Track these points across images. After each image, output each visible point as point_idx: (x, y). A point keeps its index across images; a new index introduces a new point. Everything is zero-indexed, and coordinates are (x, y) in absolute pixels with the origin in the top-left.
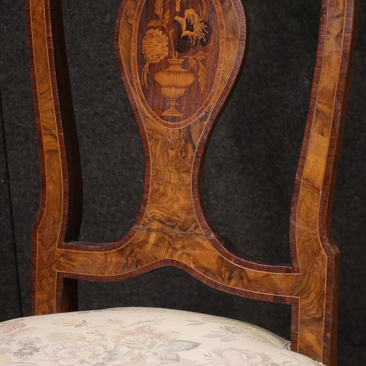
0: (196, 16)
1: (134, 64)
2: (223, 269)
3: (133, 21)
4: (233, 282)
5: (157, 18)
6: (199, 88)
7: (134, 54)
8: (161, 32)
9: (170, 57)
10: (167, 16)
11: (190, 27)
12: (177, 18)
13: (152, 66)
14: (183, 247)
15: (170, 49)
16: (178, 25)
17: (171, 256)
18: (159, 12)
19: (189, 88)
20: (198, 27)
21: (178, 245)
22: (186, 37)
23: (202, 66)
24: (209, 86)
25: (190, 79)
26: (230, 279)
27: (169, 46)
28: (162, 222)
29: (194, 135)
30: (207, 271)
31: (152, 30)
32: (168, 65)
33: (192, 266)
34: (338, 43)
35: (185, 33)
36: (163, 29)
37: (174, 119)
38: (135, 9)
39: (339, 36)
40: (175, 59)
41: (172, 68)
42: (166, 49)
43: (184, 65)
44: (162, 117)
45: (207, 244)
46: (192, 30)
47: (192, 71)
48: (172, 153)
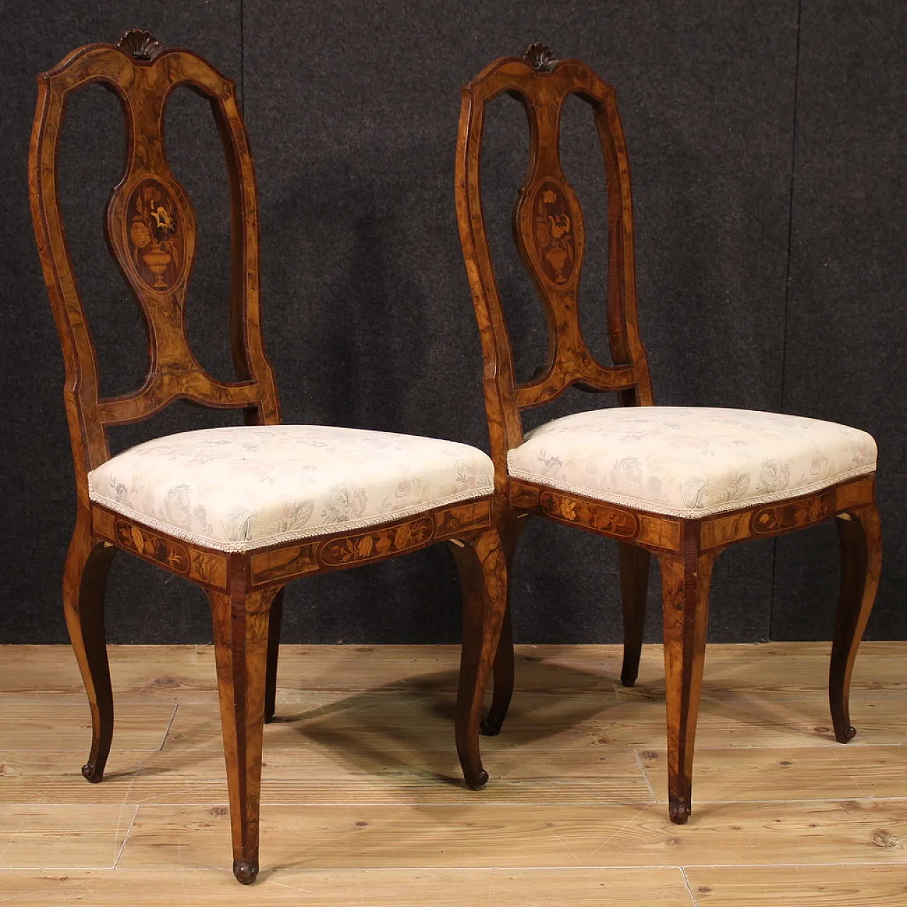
0: (165, 212)
1: (126, 248)
2: (215, 392)
3: (121, 217)
4: (223, 399)
5: (139, 214)
6: (175, 264)
7: (125, 242)
8: (143, 224)
9: (152, 243)
10: (146, 212)
11: (162, 221)
12: (153, 214)
13: (140, 250)
14: (187, 382)
15: (151, 236)
16: (154, 218)
17: (181, 390)
18: (140, 209)
19: (168, 265)
20: (168, 220)
21: (184, 381)
22: (161, 228)
23: (174, 248)
24: (182, 263)
25: (167, 259)
26: (220, 397)
27: (150, 234)
28: (170, 367)
29: (178, 300)
30: (205, 395)
31: (136, 223)
32: (151, 249)
33: (196, 395)
34: (254, 228)
35: (160, 224)
36: (144, 222)
37: (162, 289)
38: (122, 207)
39: (254, 224)
40: (155, 245)
41: (154, 251)
42: (148, 237)
43: (162, 248)
44: (154, 288)
45: (201, 377)
46: (164, 222)
47: (168, 253)
48: (166, 314)
